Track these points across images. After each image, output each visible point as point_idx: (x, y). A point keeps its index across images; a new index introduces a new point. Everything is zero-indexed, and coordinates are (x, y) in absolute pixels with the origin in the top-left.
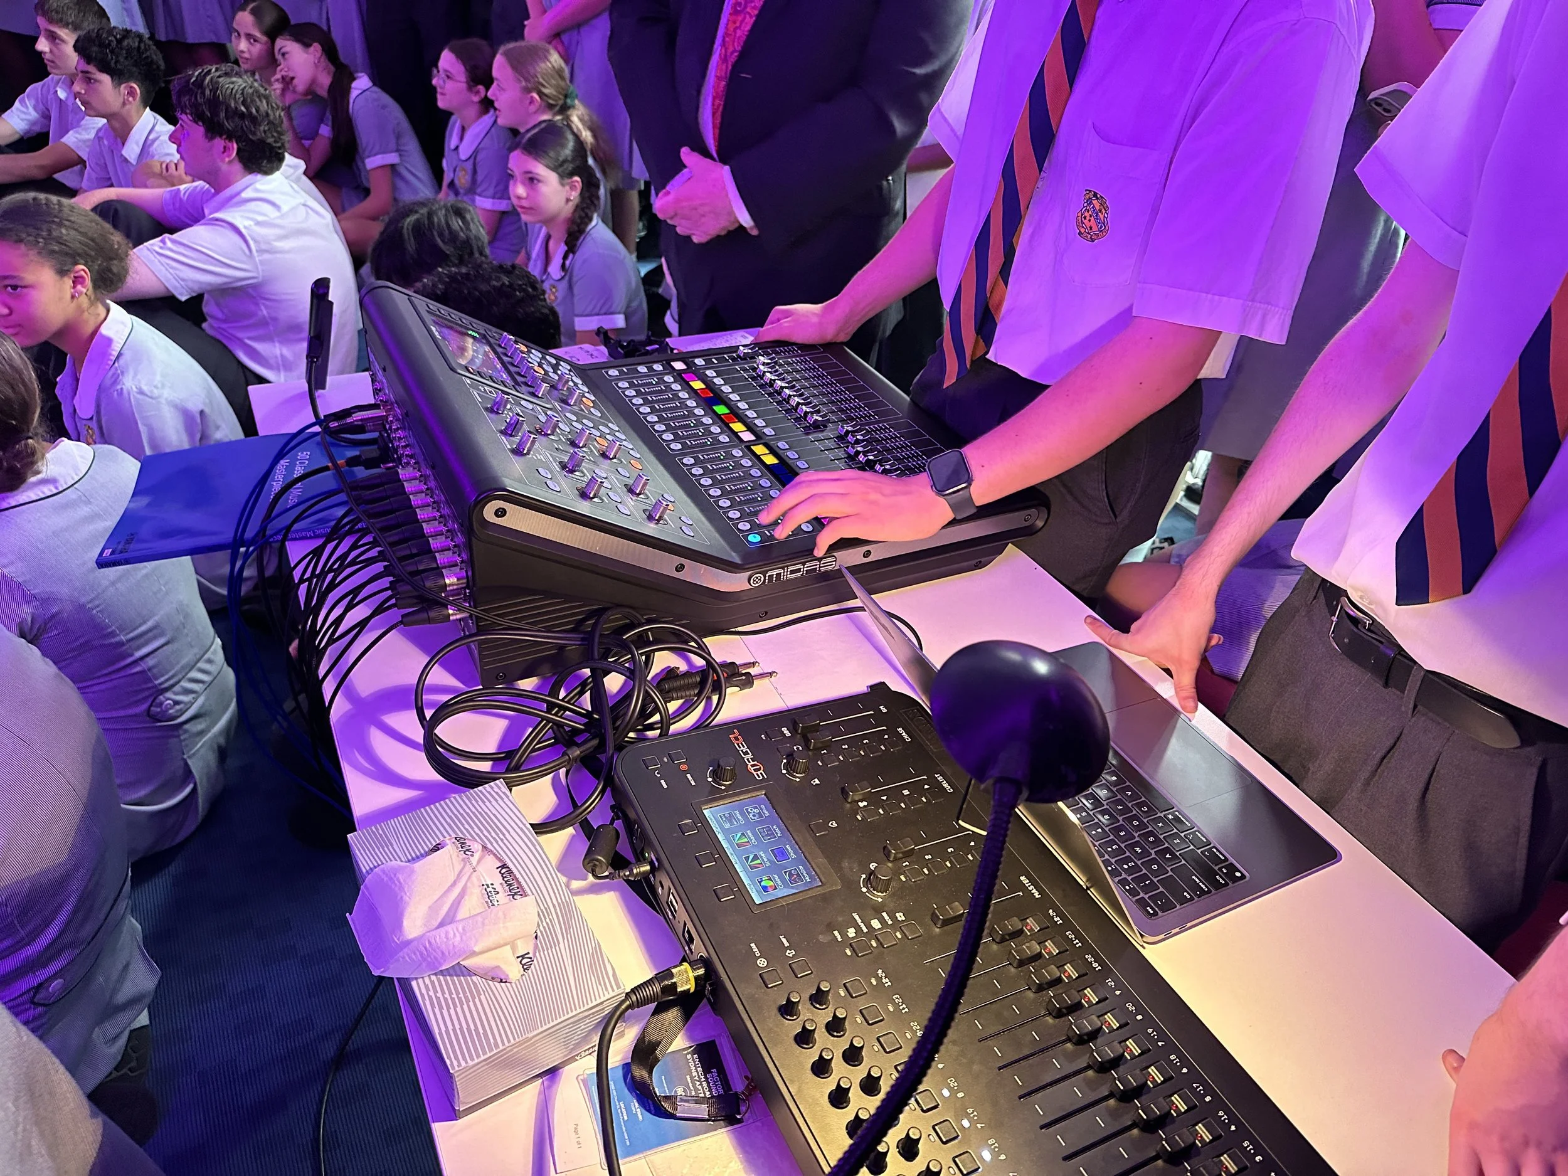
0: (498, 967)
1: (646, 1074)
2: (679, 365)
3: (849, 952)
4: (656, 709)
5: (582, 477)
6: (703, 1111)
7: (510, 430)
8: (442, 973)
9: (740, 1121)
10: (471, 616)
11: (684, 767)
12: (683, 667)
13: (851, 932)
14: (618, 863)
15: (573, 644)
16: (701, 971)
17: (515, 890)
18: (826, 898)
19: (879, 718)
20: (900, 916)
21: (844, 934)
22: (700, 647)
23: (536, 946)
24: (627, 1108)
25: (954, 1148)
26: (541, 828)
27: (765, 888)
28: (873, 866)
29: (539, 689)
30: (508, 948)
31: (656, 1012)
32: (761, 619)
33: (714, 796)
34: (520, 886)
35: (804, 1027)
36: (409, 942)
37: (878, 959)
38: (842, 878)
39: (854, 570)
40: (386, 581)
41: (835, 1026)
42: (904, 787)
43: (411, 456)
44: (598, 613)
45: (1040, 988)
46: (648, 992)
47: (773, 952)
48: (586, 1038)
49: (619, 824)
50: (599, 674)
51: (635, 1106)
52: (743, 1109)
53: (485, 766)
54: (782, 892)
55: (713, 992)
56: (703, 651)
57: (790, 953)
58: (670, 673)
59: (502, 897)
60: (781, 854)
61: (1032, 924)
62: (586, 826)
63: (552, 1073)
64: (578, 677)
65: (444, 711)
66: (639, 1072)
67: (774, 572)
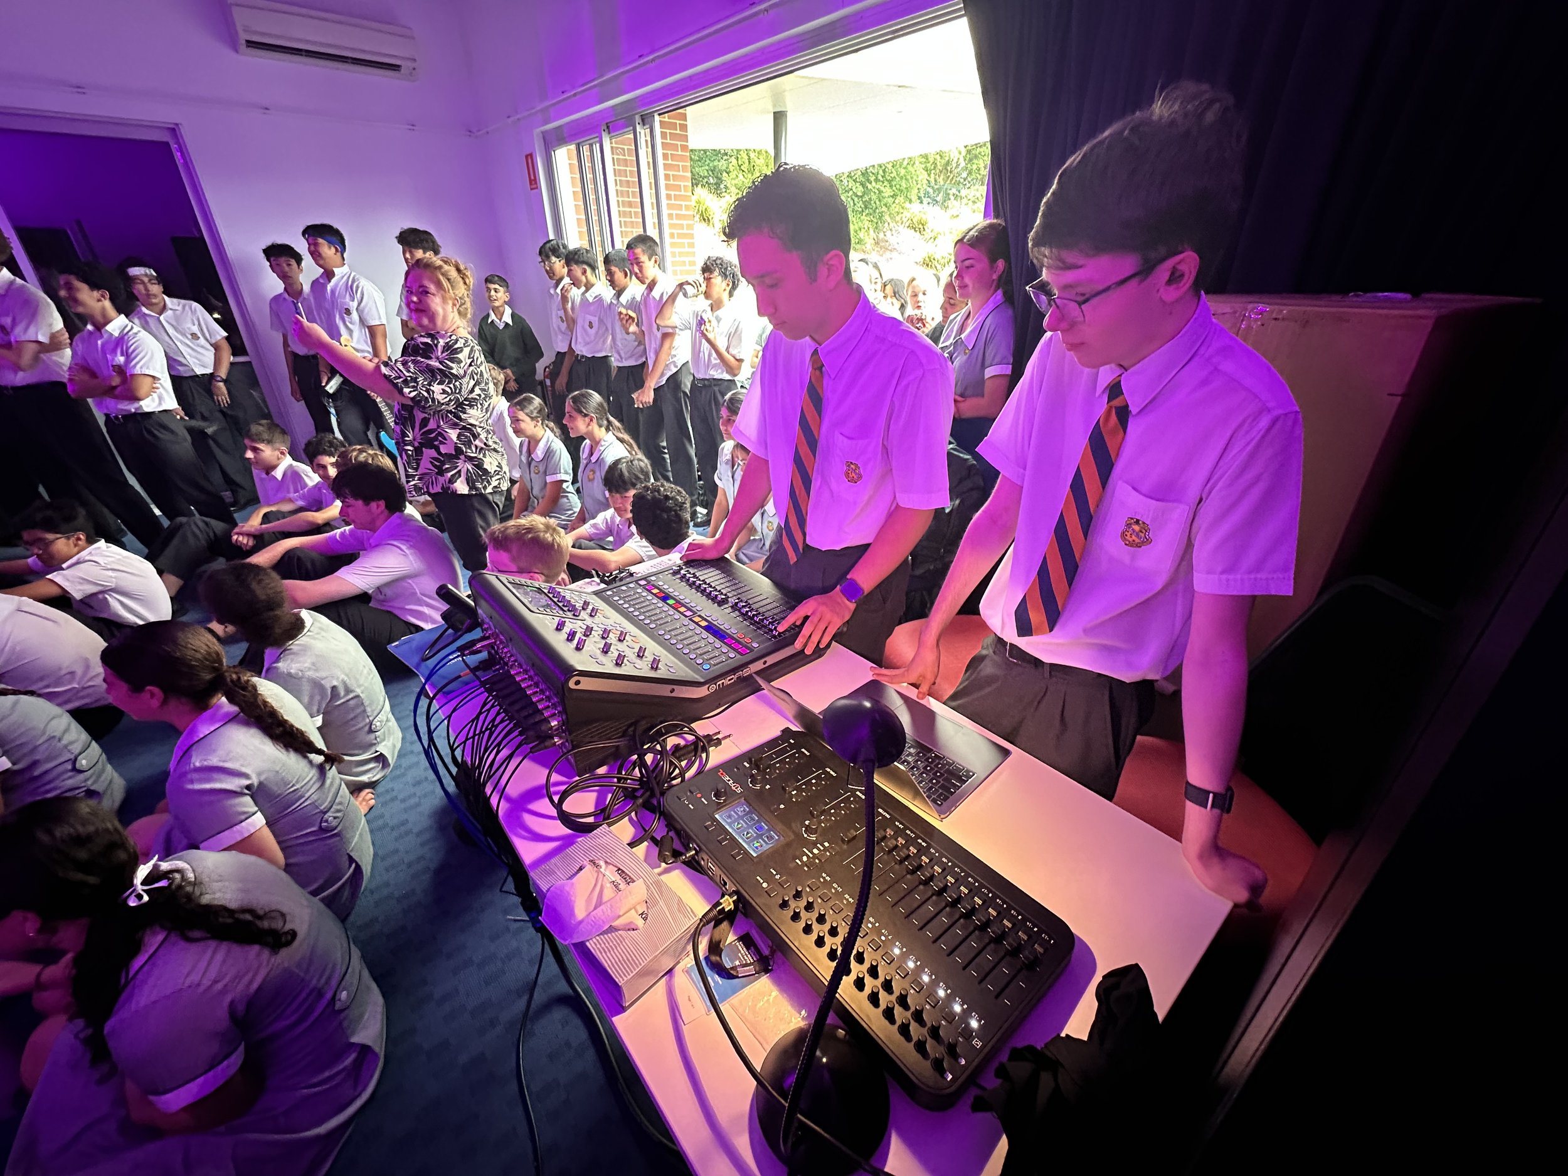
0: (631, 922)
1: (718, 958)
2: (643, 583)
3: (806, 869)
4: (676, 767)
5: (614, 654)
6: (751, 969)
7: (571, 636)
8: (601, 934)
9: (772, 970)
10: (567, 741)
11: (699, 795)
12: (682, 743)
13: (805, 859)
14: (676, 854)
15: (622, 743)
16: (735, 898)
17: (629, 880)
18: (788, 845)
19: (791, 746)
20: (826, 844)
21: (801, 860)
22: (691, 730)
23: (648, 908)
24: (714, 979)
25: (881, 952)
26: (632, 844)
27: (757, 848)
28: (807, 822)
29: (610, 771)
30: (633, 910)
31: (715, 926)
32: (718, 708)
33: (719, 806)
34: (630, 878)
35: (795, 912)
36: (581, 922)
37: (821, 868)
38: (794, 832)
39: (758, 673)
40: (516, 733)
41: (809, 907)
42: (812, 779)
43: (515, 661)
44: (635, 724)
45: (901, 862)
46: (711, 915)
47: (769, 879)
48: (684, 948)
49: (672, 834)
50: (641, 757)
51: (717, 977)
52: (771, 963)
53: (591, 820)
54: (766, 847)
55: (744, 907)
56: (692, 731)
57: (778, 877)
58: (677, 748)
59: (622, 886)
60: (760, 828)
61: (889, 832)
62: (654, 840)
63: (670, 972)
64: (630, 761)
65: (564, 795)
66: (714, 958)
67: (720, 682)
